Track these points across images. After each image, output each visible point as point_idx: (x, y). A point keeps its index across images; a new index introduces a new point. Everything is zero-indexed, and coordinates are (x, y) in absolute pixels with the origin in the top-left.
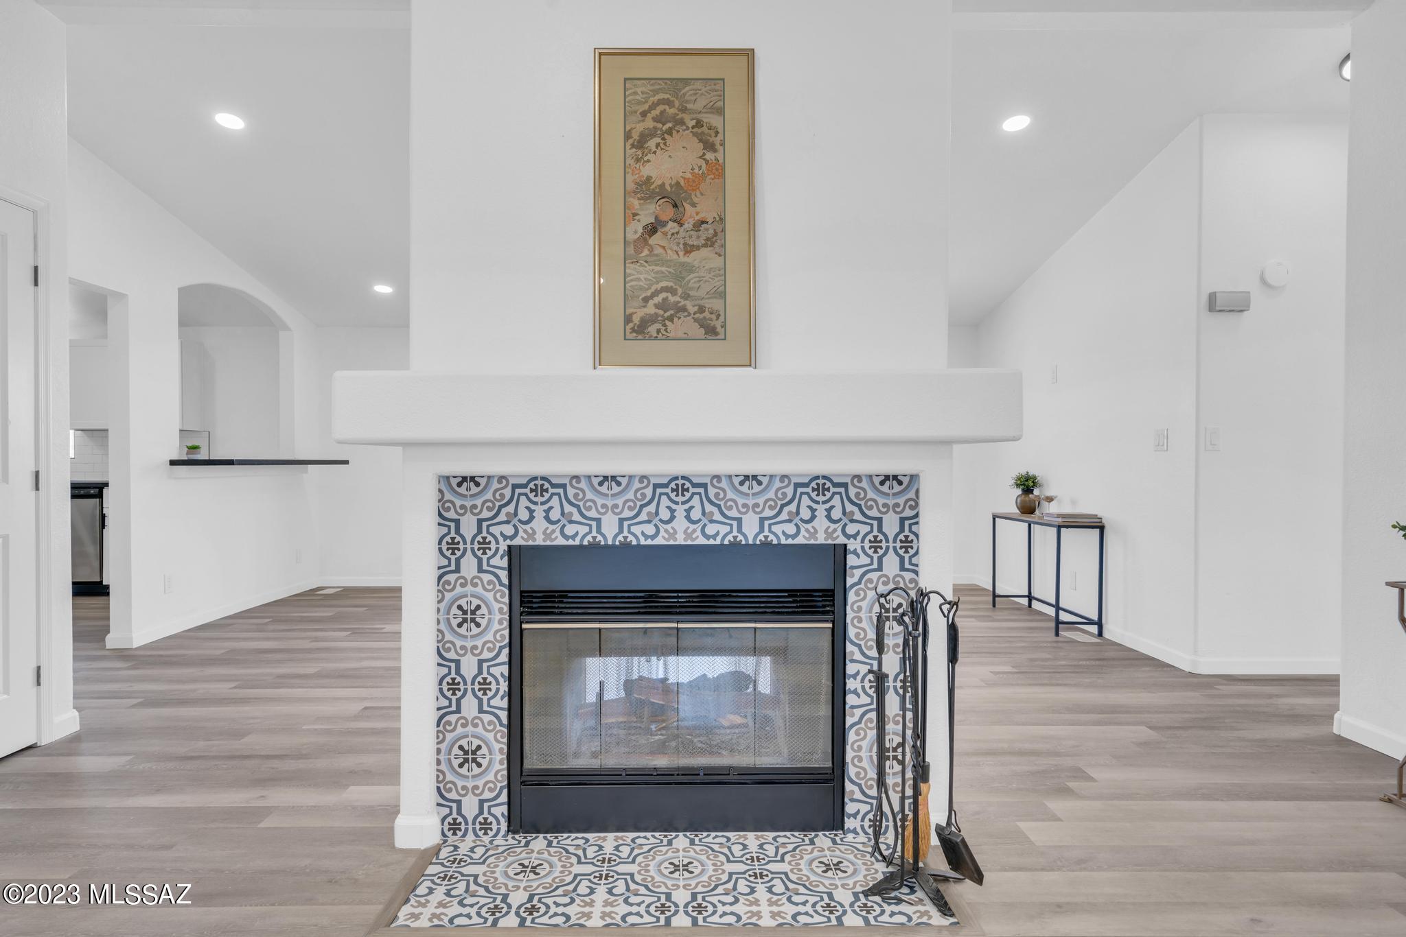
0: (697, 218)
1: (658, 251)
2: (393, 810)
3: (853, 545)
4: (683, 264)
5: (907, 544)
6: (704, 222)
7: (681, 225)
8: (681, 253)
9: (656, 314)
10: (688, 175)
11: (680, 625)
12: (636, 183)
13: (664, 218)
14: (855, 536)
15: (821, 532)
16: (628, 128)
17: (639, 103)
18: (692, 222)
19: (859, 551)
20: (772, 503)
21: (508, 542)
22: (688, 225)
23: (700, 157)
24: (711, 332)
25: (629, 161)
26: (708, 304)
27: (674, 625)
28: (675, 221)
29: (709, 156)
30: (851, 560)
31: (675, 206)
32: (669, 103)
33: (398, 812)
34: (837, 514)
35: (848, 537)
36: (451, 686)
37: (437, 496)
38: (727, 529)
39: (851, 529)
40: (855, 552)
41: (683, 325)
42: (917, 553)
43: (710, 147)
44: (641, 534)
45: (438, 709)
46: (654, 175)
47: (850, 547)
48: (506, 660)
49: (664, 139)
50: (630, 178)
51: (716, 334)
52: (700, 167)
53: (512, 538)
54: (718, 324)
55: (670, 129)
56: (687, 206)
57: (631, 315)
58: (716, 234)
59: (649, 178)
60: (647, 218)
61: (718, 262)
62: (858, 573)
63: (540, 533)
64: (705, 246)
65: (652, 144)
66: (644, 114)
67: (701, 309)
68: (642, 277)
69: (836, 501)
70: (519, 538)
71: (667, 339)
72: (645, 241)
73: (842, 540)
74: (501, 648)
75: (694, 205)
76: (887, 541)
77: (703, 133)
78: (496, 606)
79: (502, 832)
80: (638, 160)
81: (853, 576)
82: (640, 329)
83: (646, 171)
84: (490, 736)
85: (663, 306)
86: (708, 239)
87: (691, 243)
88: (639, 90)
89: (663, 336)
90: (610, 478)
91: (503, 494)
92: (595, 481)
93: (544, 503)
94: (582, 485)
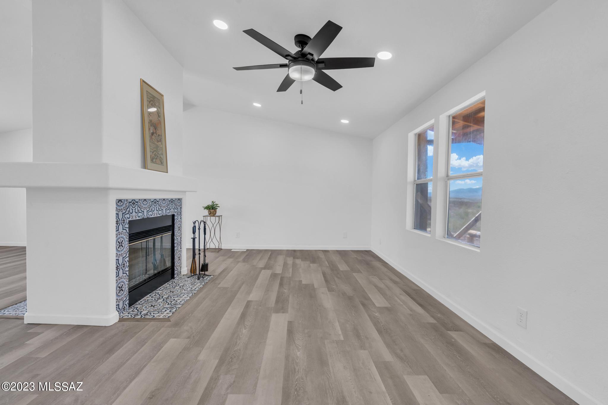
0: (158, 134)
1: (154, 140)
4: (157, 145)
7: (156, 134)
8: (157, 142)
9: (154, 157)
12: (150, 121)
13: (154, 132)
20: (167, 205)
21: (129, 220)
24: (162, 163)
29: (159, 118)
30: (175, 218)
31: (155, 129)
32: (153, 101)
35: (175, 212)
36: (117, 267)
38: (161, 212)
41: (158, 161)
42: (182, 215)
47: (175, 215)
48: (128, 256)
52: (158, 121)
53: (129, 218)
60: (152, 131)
61: (161, 146)
63: (135, 217)
64: (160, 141)
66: (149, 102)
67: (160, 157)
68: (152, 146)
70: (130, 218)
72: (152, 138)
74: (127, 252)
75: (158, 130)
76: (179, 213)
78: (126, 239)
81: (175, 221)
82: (152, 160)
88: (148, 95)
89: (156, 163)
90: (145, 200)
91: (127, 205)
92: (143, 200)
93: (134, 207)
94: (141, 202)
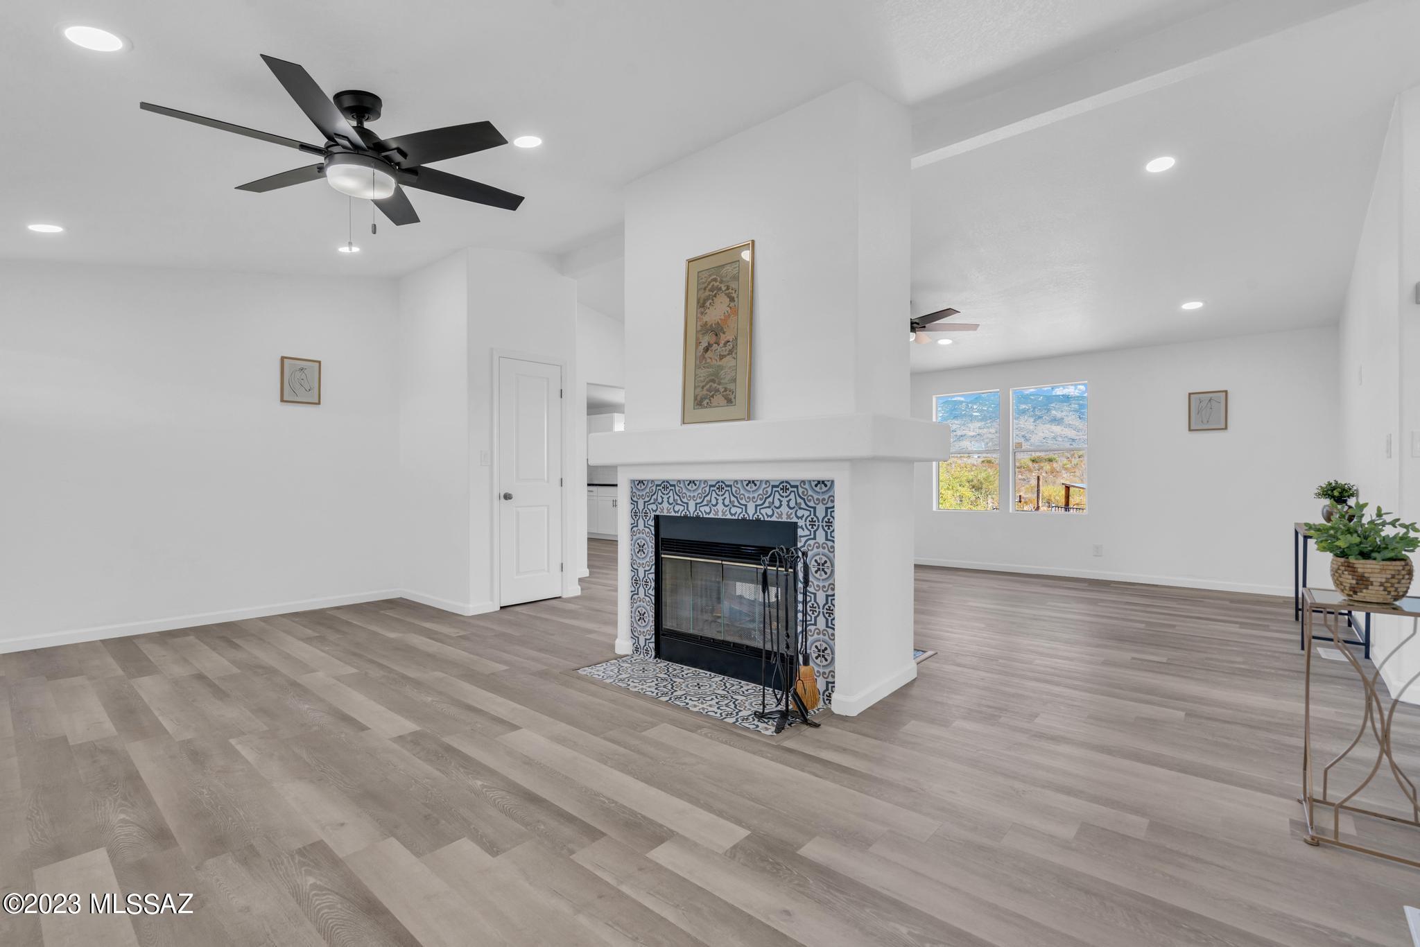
0: (725, 340)
1: (709, 360)
2: (616, 637)
3: (801, 523)
4: (719, 366)
5: (829, 524)
6: (728, 342)
7: (719, 345)
8: (718, 360)
9: (707, 394)
10: (723, 317)
11: (723, 562)
12: (701, 326)
13: (712, 342)
14: (801, 518)
15: (784, 515)
16: (699, 296)
17: (704, 283)
18: (723, 342)
19: (804, 527)
20: (761, 496)
21: (655, 513)
22: (721, 345)
23: (728, 306)
24: (729, 401)
25: (699, 315)
26: (729, 386)
27: (720, 562)
28: (715, 343)
29: (732, 304)
30: (800, 532)
31: (717, 335)
32: (715, 280)
33: (617, 637)
34: (792, 504)
35: (798, 518)
36: (635, 581)
37: (630, 490)
38: (740, 510)
39: (800, 513)
40: (802, 527)
41: (719, 399)
42: (833, 531)
43: (732, 299)
44: (704, 512)
45: (632, 592)
46: (707, 320)
47: (800, 524)
48: (654, 571)
49: (713, 300)
50: (699, 323)
51: (732, 402)
52: (728, 312)
53: (655, 511)
54: (732, 397)
55: (716, 294)
56: (721, 334)
57: (697, 396)
58: (733, 347)
59: (706, 322)
60: (704, 344)
61: (733, 363)
62: (803, 540)
63: (666, 510)
64: (729, 354)
65: (708, 304)
66: (705, 289)
67: (726, 390)
68: (702, 375)
69: (792, 496)
71: (711, 407)
72: (704, 358)
73: (795, 520)
74: (652, 565)
75: (724, 333)
76: (819, 522)
77: (729, 293)
78: (650, 544)
79: (653, 656)
80: (702, 313)
81: (801, 542)
82: (699, 403)
83: (706, 318)
84: (648, 608)
85: (709, 390)
86: (730, 351)
87: (722, 354)
88: (703, 277)
89: (709, 405)
90: (692, 482)
91: (652, 490)
92: (687, 483)
93: (667, 494)
94: (682, 485)
